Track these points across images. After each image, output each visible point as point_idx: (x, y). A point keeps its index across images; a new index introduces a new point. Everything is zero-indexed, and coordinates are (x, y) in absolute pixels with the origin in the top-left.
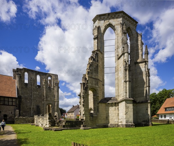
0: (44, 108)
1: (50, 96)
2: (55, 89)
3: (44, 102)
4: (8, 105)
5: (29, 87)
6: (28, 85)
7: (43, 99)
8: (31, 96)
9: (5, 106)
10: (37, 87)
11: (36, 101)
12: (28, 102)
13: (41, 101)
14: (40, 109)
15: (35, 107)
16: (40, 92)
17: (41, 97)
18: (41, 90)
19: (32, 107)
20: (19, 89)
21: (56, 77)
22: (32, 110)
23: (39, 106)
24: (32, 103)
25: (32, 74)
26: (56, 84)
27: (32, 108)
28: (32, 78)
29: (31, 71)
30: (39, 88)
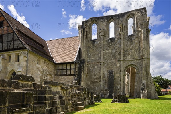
0: (120, 75)
1: (130, 51)
2: (140, 35)
3: (120, 64)
4: (66, 75)
5: (98, 44)
6: (96, 42)
7: (118, 59)
8: (100, 58)
9: (63, 77)
10: (110, 41)
11: (108, 64)
12: (96, 67)
13: (115, 64)
14: (113, 76)
15: (106, 74)
16: (113, 48)
17: (115, 57)
18: (114, 45)
19: (102, 75)
20: (82, 50)
21: (143, 13)
22: (101, 80)
23: (113, 71)
24: (102, 68)
25: (101, 23)
26: (144, 26)
27: (101, 77)
28: (101, 30)
29: (100, 19)
30: (112, 41)
